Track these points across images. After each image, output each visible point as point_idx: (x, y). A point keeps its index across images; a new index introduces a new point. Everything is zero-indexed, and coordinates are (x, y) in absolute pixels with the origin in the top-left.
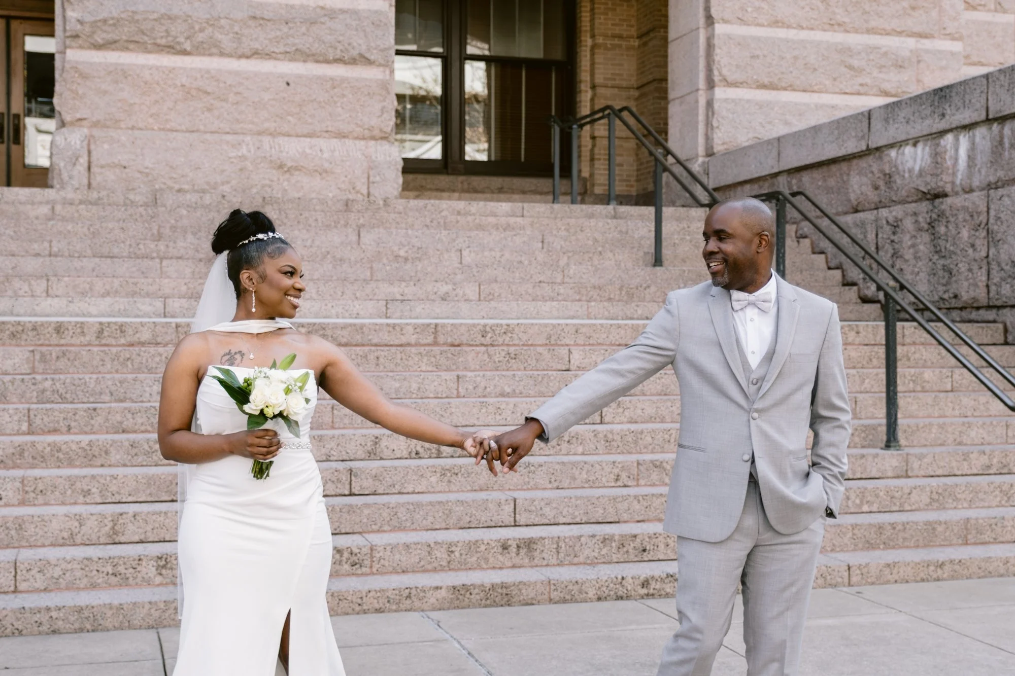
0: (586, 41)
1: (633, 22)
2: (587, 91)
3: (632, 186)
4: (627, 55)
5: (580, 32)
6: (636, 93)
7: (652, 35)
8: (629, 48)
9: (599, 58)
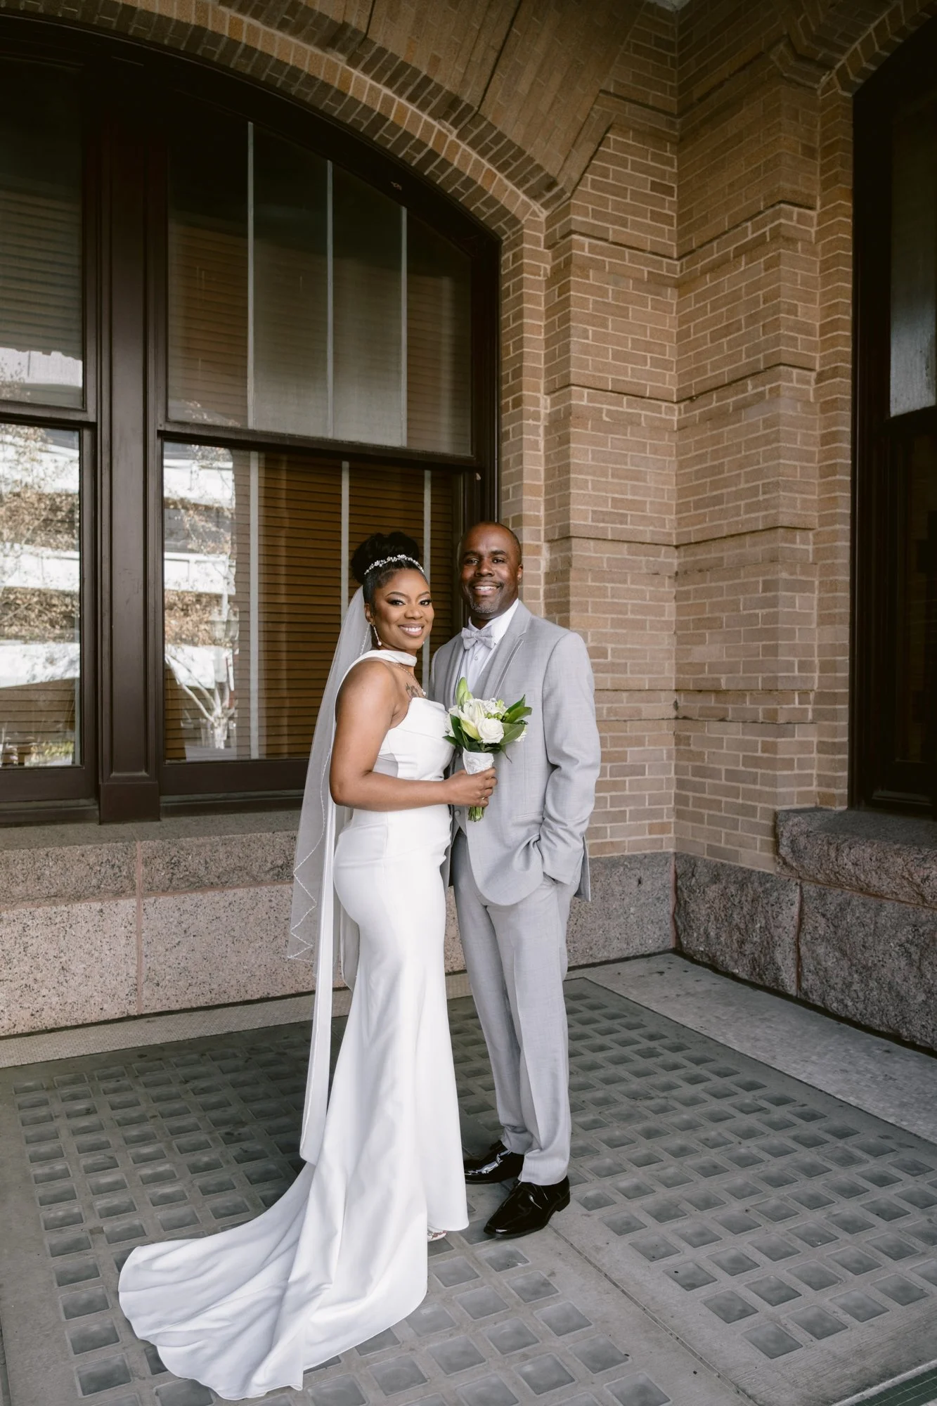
0: (536, 402)
1: (670, 355)
2: (537, 550)
3: (663, 828)
4: (655, 450)
5: (518, 373)
6: (673, 560)
7: (751, 388)
8: (657, 429)
9: (581, 453)
